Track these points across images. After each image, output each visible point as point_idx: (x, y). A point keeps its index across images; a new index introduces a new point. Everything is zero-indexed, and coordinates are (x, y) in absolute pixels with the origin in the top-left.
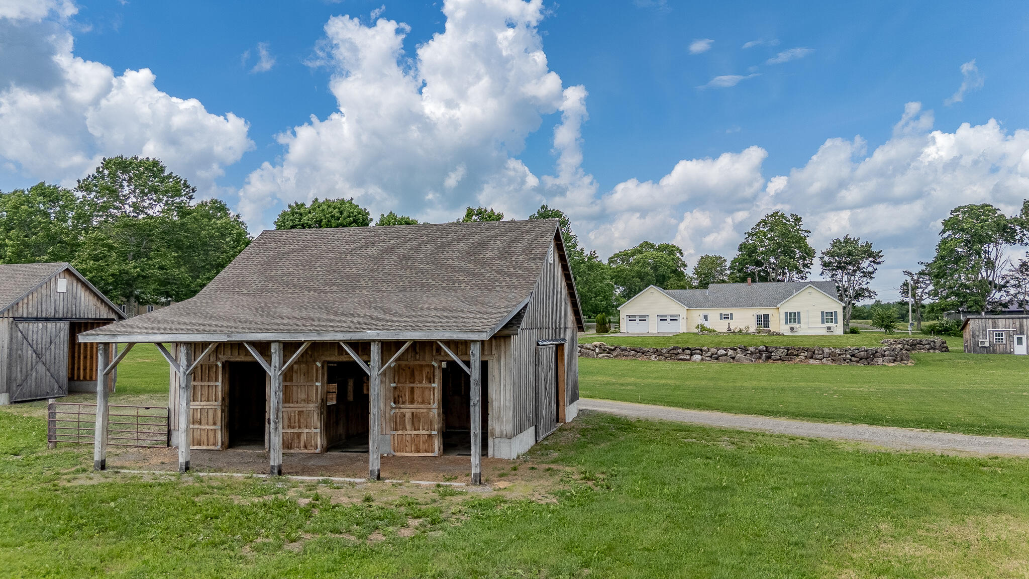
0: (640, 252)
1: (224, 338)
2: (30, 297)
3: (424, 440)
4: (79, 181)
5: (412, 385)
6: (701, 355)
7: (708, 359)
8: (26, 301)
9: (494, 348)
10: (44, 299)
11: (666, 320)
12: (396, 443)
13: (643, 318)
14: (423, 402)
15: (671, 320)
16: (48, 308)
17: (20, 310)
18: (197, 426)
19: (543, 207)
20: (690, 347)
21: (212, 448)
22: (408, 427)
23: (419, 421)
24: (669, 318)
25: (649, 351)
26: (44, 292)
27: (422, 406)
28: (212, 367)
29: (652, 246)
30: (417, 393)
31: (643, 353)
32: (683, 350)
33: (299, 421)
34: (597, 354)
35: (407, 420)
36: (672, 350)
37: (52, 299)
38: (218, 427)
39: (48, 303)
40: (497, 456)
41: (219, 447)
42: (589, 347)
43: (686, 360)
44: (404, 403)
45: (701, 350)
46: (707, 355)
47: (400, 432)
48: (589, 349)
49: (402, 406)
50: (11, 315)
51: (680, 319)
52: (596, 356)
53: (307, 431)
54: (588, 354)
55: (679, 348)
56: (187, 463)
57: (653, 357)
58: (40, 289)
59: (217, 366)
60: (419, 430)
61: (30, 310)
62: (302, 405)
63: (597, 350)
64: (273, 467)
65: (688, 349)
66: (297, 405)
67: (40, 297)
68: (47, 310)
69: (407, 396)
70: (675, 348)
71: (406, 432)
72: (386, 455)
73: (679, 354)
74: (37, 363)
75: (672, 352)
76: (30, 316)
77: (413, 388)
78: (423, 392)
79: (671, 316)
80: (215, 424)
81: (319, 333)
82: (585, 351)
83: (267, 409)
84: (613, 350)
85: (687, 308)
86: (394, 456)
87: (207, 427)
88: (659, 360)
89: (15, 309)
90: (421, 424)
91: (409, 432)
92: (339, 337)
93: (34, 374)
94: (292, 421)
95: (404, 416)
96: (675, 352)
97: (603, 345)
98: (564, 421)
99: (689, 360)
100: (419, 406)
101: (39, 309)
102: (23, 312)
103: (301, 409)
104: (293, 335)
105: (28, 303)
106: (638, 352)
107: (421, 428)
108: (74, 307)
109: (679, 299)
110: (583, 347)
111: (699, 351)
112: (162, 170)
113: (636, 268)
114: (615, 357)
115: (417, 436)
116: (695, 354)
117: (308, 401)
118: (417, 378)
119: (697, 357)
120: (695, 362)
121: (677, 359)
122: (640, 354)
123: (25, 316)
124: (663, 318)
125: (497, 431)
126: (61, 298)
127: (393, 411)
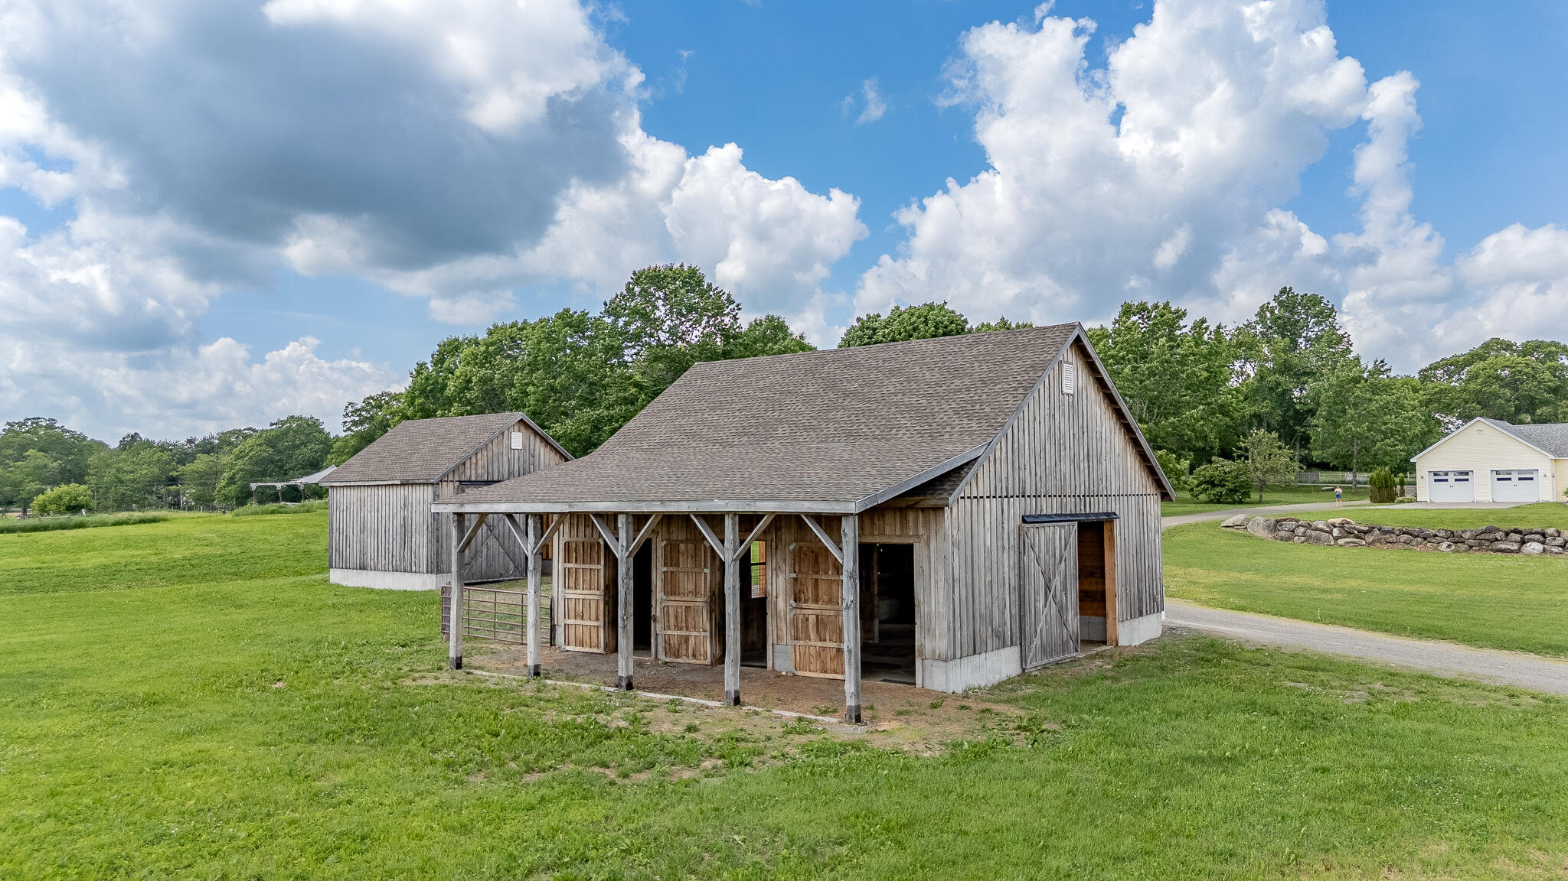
0: (1483, 359)
1: (565, 509)
2: (479, 455)
3: (832, 656)
4: (605, 304)
5: (815, 576)
6: (1543, 543)
7: (1555, 550)
8: (474, 461)
9: (921, 524)
10: (495, 459)
11: (1510, 479)
12: (798, 657)
13: (1463, 476)
14: (830, 602)
15: (1520, 479)
16: (501, 469)
17: (468, 471)
18: (579, 622)
19: (1284, 291)
20: (1520, 528)
21: (595, 650)
22: (813, 635)
23: (825, 628)
24: (1515, 477)
25: (1436, 536)
26: (495, 449)
27: (829, 607)
28: (594, 545)
29: (1508, 346)
30: (823, 587)
31: (1425, 539)
32: (1507, 534)
33: (686, 620)
34: (1336, 539)
35: (810, 626)
36: (1481, 534)
37: (506, 459)
38: (601, 623)
39: (500, 462)
40: (928, 686)
41: (601, 650)
42: (1320, 526)
43: (1511, 551)
44: (806, 601)
45: (1544, 535)
46: (1554, 543)
47: (802, 643)
48: (1321, 530)
49: (804, 605)
50: (457, 479)
51: (1538, 478)
52: (1332, 543)
53: (695, 633)
54: (1318, 539)
55: (1499, 530)
56: (537, 667)
57: (1444, 545)
58: (490, 445)
59: (599, 543)
60: (825, 640)
61: (479, 472)
62: (689, 599)
63: (1336, 532)
64: (621, 678)
65: (1517, 531)
66: (685, 599)
67: (490, 455)
68: (499, 472)
69: (810, 590)
70: (1490, 530)
71: (810, 643)
72: (784, 673)
73: (1497, 540)
74: (488, 536)
75: (1482, 537)
76: (479, 479)
77: (816, 580)
78: (830, 587)
79: (1520, 472)
80: (597, 619)
81: (662, 502)
82: (1314, 533)
83: (653, 603)
84: (1366, 533)
85: (1553, 457)
86: (795, 675)
87: (589, 623)
88: (1457, 551)
89: (461, 470)
90: (828, 632)
91: (813, 643)
92: (683, 507)
93: (485, 551)
94: (679, 620)
95: (807, 620)
96: (1491, 536)
97: (1348, 523)
98: (1114, 644)
99: (1518, 551)
100: (824, 606)
101: (490, 470)
102: (471, 474)
103: (688, 604)
104: (636, 504)
105: (476, 463)
106: (1416, 537)
107: (828, 638)
108: (532, 467)
109: (1541, 444)
110: (1311, 526)
111: (1537, 536)
112: (700, 283)
113: (1472, 386)
114: (1369, 544)
115: (824, 648)
116: (1530, 540)
117: (696, 593)
118: (822, 566)
119: (1534, 547)
120: (1529, 555)
121: (1492, 550)
122: (1419, 539)
123: (473, 479)
124: (1503, 477)
125: (928, 651)
126: (516, 456)
127: (794, 612)
